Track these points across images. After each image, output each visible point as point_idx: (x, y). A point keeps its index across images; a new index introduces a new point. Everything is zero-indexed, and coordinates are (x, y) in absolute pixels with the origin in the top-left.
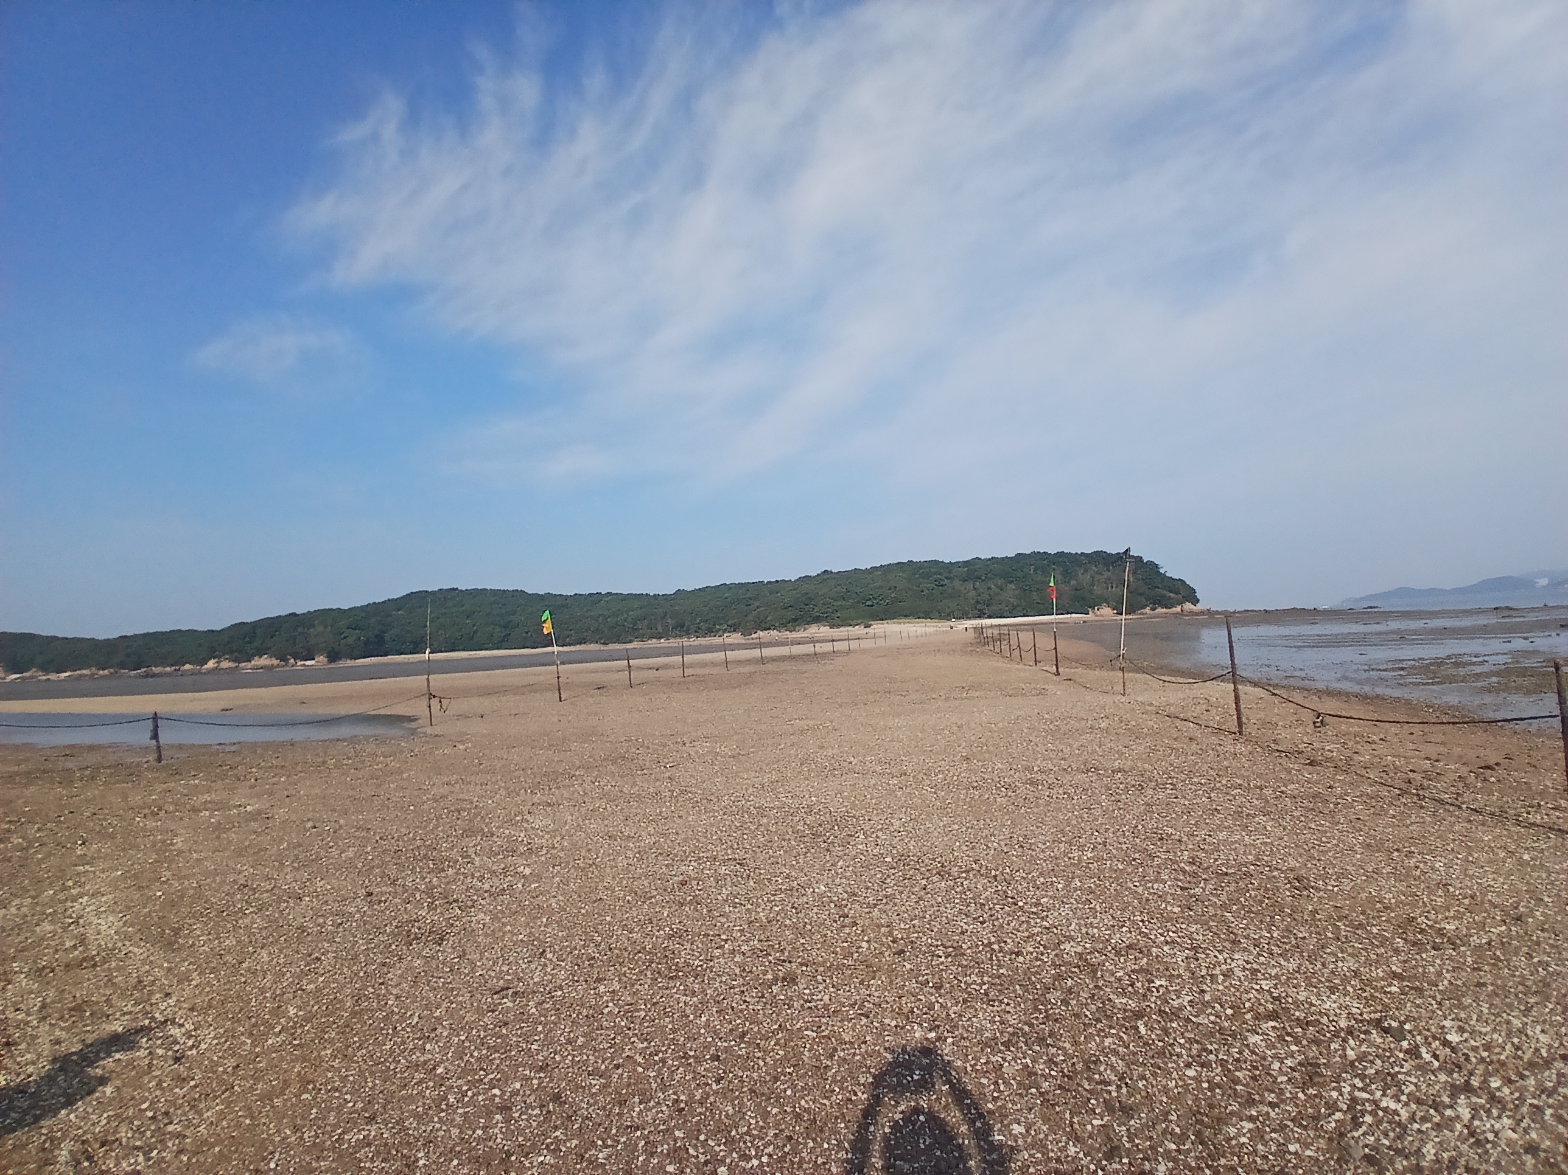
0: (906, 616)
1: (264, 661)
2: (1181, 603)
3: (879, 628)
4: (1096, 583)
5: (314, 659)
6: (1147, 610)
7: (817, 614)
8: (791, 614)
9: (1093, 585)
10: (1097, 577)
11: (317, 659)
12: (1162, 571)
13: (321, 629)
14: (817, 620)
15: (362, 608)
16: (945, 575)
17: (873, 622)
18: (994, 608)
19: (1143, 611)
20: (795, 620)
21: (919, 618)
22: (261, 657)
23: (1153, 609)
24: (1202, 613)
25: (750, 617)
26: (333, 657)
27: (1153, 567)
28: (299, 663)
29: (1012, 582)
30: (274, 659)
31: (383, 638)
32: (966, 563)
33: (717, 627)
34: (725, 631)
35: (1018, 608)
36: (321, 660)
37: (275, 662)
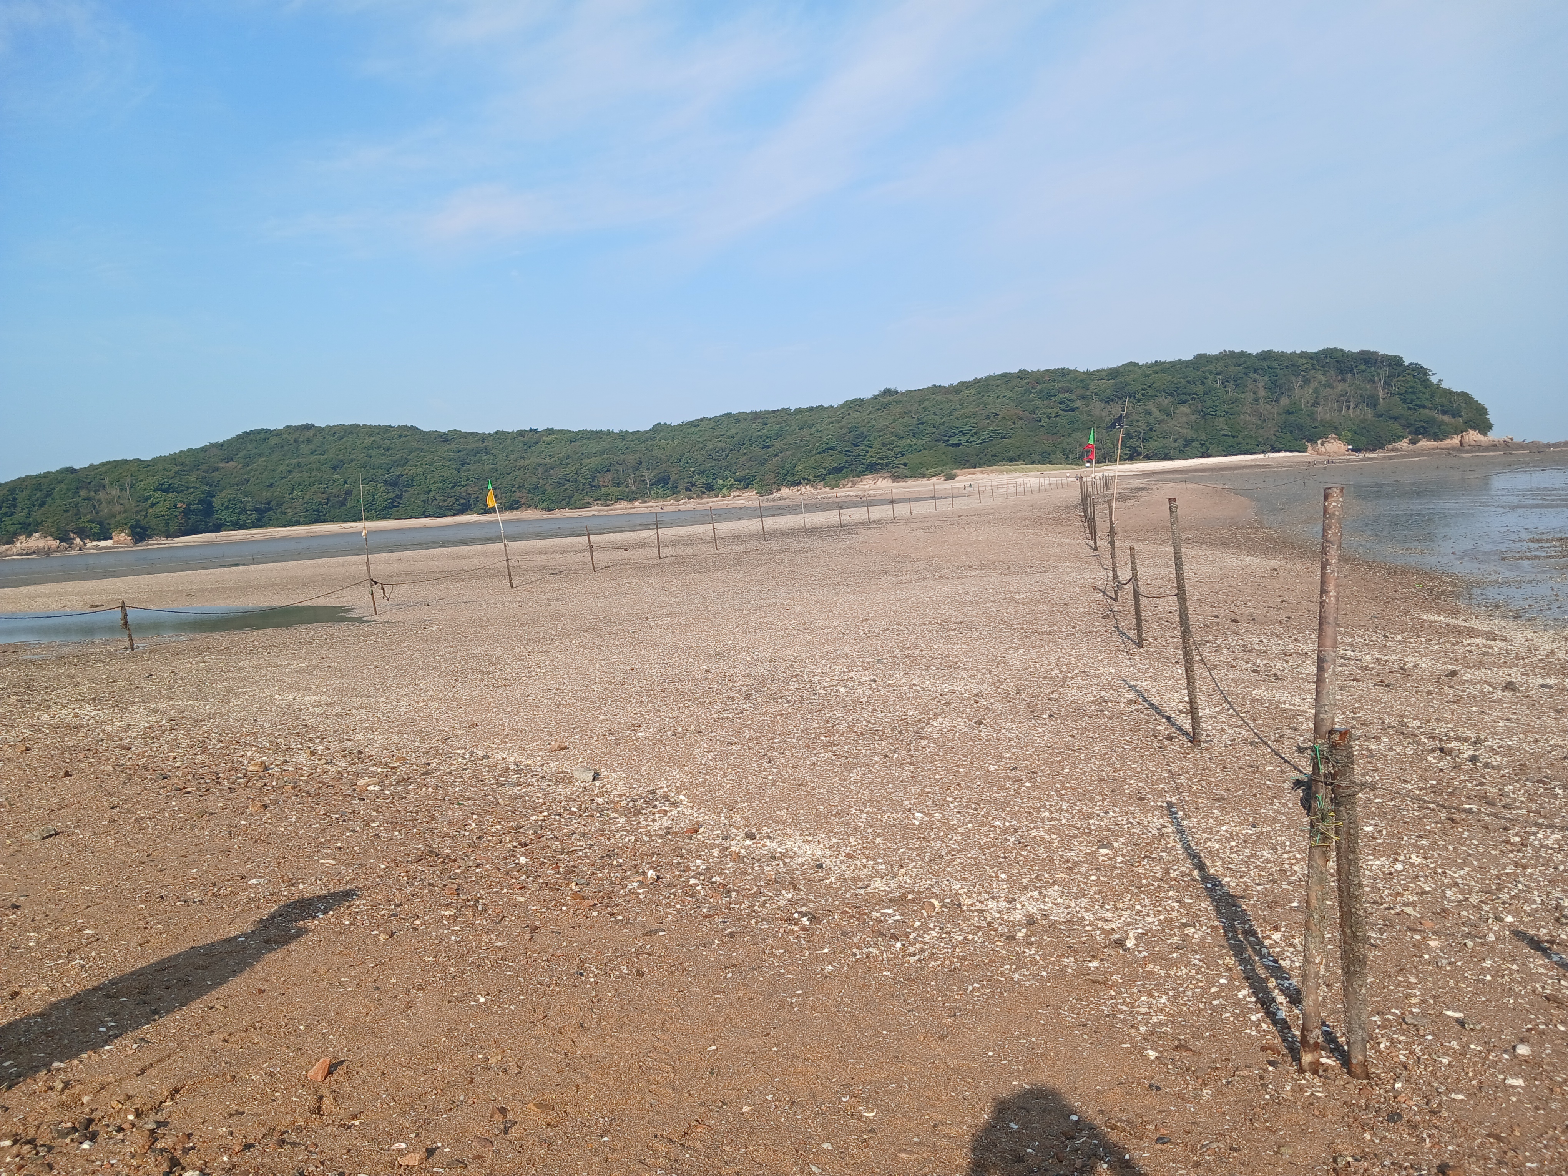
0: (1012, 460)
1: (36, 542)
2: (1459, 431)
3: (966, 479)
4: (1322, 402)
5: (111, 538)
6: (1404, 444)
7: (874, 460)
8: (830, 462)
9: (1316, 404)
10: (1324, 392)
11: (115, 538)
12: (1434, 379)
13: (115, 492)
14: (872, 468)
15: (173, 459)
16: (1079, 392)
17: (958, 471)
18: (1152, 444)
19: (1397, 445)
20: (839, 470)
21: (1032, 463)
22: (29, 535)
23: (1413, 442)
24: (1494, 447)
25: (769, 466)
26: (140, 534)
27: (1419, 373)
28: (89, 545)
29: (1184, 402)
30: (49, 538)
31: (210, 504)
32: (1113, 373)
33: (720, 482)
34: (731, 487)
35: (1195, 444)
36: (121, 539)
37: (53, 543)
